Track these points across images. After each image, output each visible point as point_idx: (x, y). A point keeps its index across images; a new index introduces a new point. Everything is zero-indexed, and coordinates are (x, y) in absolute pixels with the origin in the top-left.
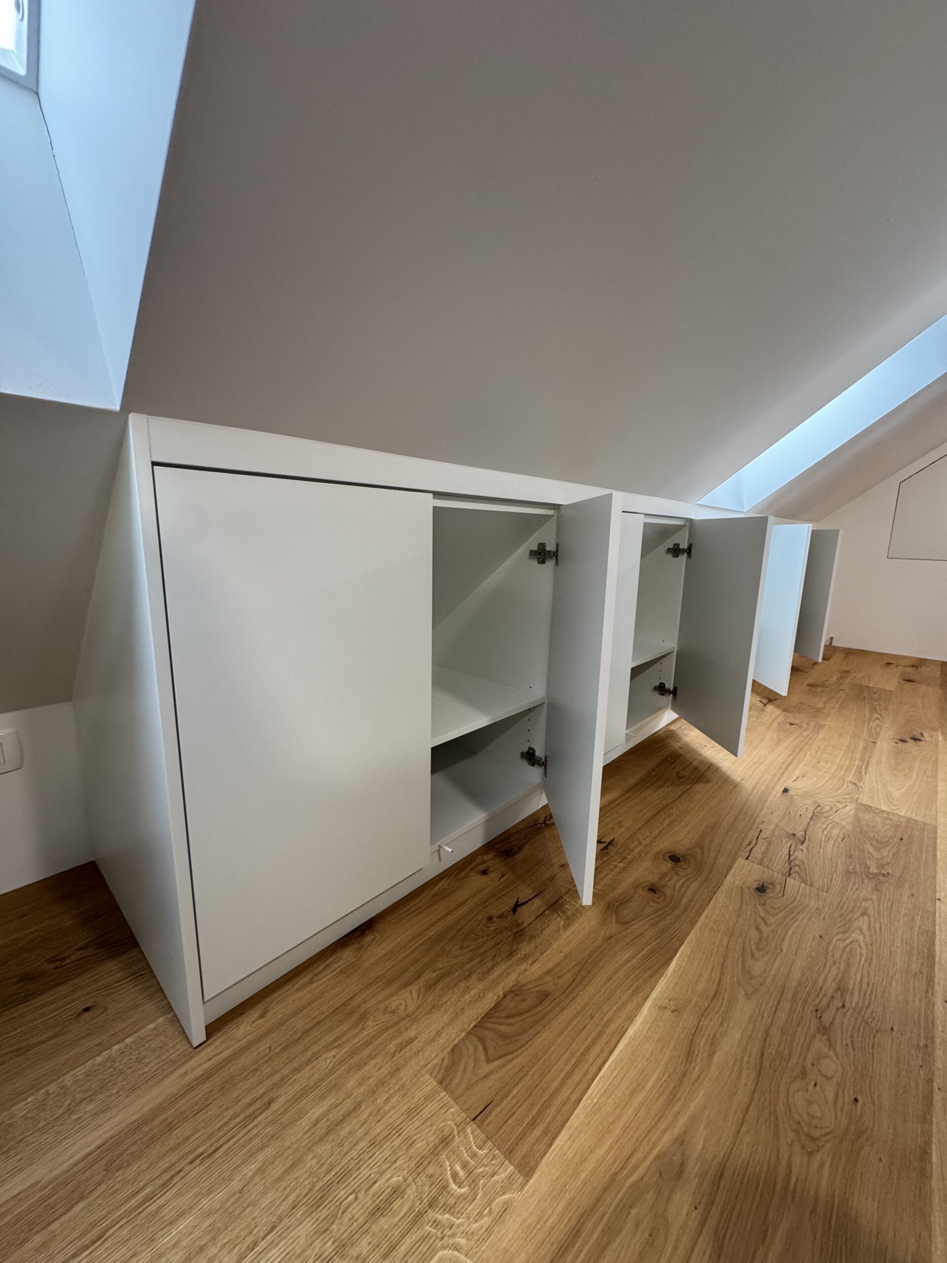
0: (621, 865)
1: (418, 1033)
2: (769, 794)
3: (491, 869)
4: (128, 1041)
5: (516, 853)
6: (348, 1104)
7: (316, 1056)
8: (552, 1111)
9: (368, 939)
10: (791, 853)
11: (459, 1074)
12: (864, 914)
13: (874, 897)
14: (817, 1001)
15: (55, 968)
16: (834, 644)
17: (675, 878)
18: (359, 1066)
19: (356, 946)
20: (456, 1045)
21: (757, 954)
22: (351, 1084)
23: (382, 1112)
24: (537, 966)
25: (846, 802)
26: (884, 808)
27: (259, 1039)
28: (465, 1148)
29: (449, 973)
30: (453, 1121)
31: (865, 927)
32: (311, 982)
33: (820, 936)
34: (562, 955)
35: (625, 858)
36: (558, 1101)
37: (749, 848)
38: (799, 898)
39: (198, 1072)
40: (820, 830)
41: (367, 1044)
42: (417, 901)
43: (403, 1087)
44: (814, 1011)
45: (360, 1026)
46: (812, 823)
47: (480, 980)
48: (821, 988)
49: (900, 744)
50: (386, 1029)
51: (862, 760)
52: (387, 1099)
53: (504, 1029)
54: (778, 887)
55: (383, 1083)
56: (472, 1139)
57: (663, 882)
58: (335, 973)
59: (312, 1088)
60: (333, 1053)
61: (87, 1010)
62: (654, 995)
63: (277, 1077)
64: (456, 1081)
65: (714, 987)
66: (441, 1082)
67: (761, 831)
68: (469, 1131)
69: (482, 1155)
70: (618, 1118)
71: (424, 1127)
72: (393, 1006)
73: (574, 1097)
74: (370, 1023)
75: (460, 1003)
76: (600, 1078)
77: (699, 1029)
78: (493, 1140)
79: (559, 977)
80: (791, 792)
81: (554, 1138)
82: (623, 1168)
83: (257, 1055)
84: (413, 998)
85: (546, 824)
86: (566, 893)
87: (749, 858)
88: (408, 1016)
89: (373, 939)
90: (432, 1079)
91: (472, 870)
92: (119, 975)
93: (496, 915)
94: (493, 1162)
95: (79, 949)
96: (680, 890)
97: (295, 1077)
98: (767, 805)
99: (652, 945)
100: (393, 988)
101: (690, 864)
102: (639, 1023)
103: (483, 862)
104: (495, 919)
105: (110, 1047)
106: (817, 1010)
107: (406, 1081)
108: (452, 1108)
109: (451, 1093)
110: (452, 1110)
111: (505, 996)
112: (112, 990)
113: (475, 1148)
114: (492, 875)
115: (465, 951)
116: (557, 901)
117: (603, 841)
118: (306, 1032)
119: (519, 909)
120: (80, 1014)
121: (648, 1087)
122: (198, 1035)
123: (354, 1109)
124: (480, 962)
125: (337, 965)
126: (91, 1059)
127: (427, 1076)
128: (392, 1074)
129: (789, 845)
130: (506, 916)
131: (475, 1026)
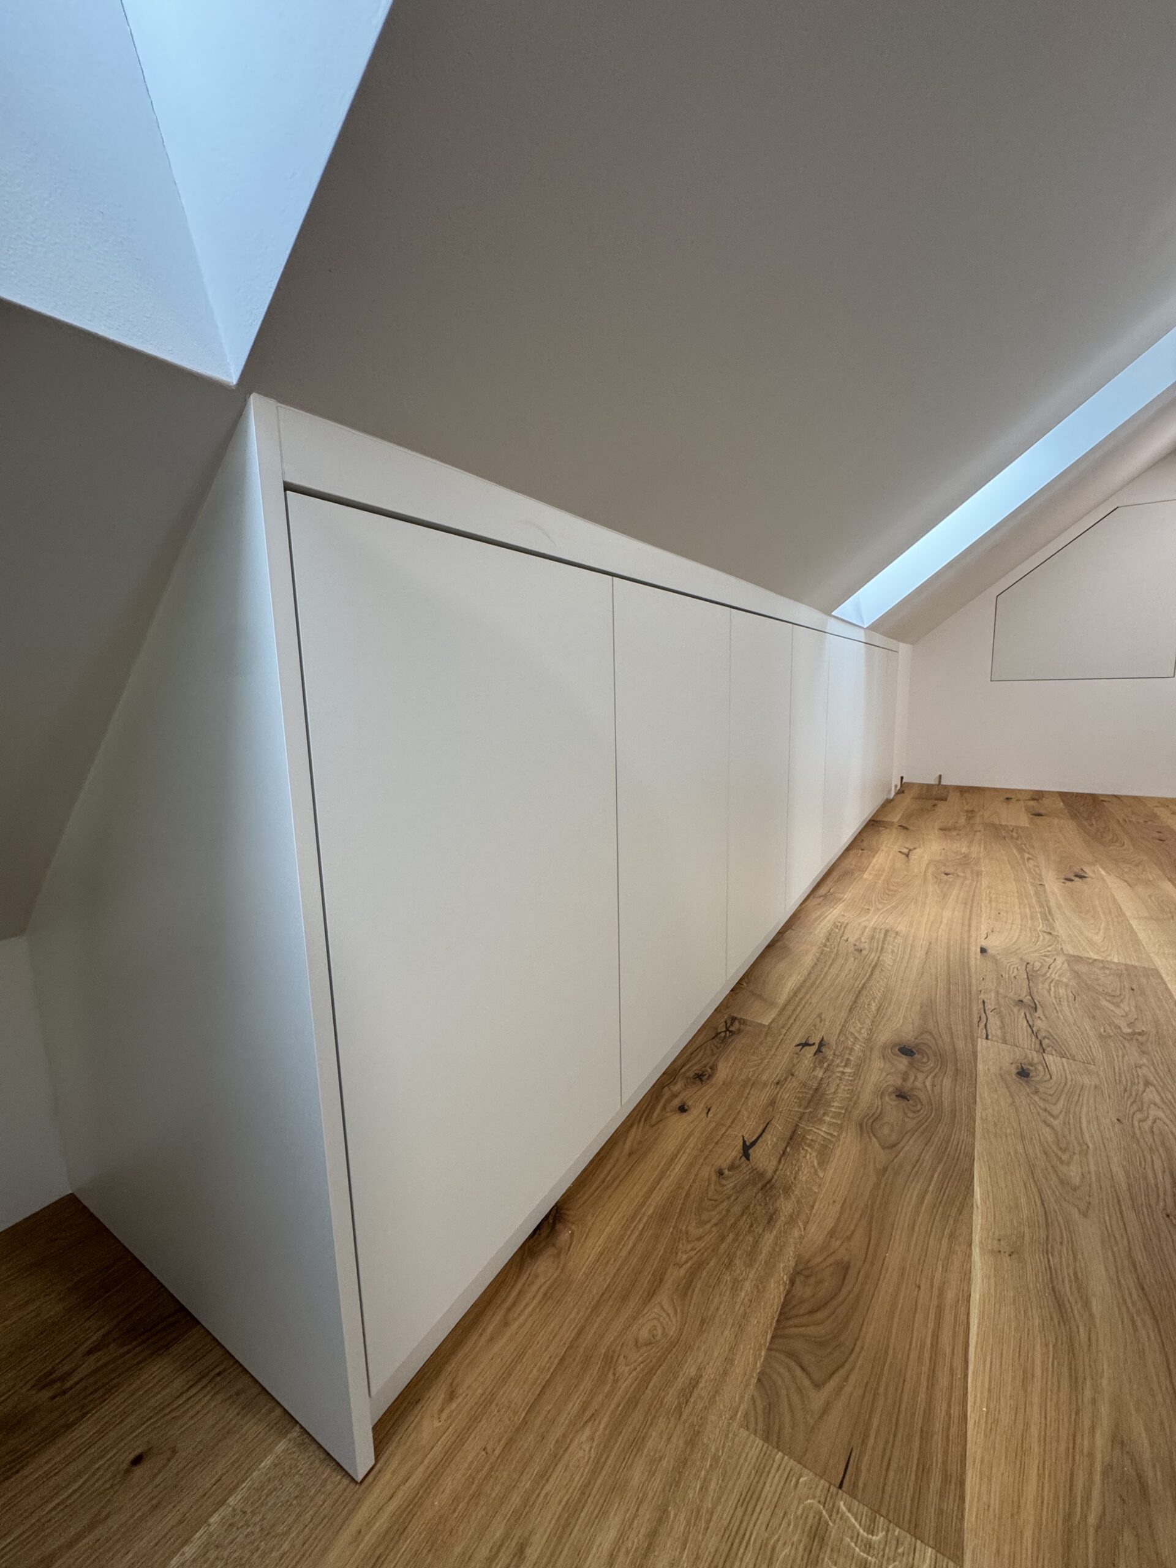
0: (848, 1070)
1: (699, 1369)
2: (968, 958)
3: (690, 1103)
4: (232, 1501)
5: (710, 1076)
6: (647, 1514)
7: (563, 1444)
8: (938, 1440)
9: (564, 1236)
10: (1031, 1023)
11: (787, 1418)
12: (1147, 1083)
13: (1145, 1061)
14: (1162, 1204)
15: (54, 1397)
16: (944, 782)
17: (921, 1077)
18: (636, 1444)
19: (551, 1251)
20: (762, 1373)
21: (1065, 1157)
22: (637, 1475)
23: (704, 1511)
24: (812, 1228)
25: (1053, 955)
26: (1096, 957)
27: (460, 1440)
28: (852, 1538)
29: (700, 1266)
30: (814, 1497)
31: (1157, 1100)
32: (506, 1324)
33: (1118, 1120)
34: (838, 1206)
35: (848, 1059)
36: (938, 1426)
37: (982, 1025)
38: (1069, 1077)
39: (382, 1523)
40: (1046, 992)
41: (633, 1402)
42: (609, 1167)
43: (717, 1463)
44: (1167, 1219)
45: (610, 1376)
46: (1031, 984)
47: (750, 1265)
48: (1156, 1185)
49: (1068, 883)
50: (651, 1373)
51: (1041, 906)
52: (701, 1489)
53: (812, 1330)
54: (1040, 1068)
55: (683, 1462)
56: (853, 1520)
57: (909, 1084)
58: (535, 1302)
59: (579, 1501)
60: (587, 1432)
61: (137, 1460)
62: (976, 1238)
63: (516, 1500)
64: (787, 1430)
65: (1041, 1211)
66: (767, 1439)
67: (984, 1002)
68: (843, 1508)
69: (880, 1542)
70: (1027, 1426)
71: (775, 1522)
72: (644, 1334)
73: (955, 1411)
74: (622, 1369)
75: (737, 1307)
76: (973, 1373)
77: (1054, 1271)
78: (884, 1511)
79: (849, 1238)
80: (990, 951)
81: (962, 1483)
82: (1072, 1504)
83: (469, 1468)
84: (668, 1315)
85: (730, 1032)
86: (800, 1118)
87: (990, 1037)
88: (673, 1344)
89: (572, 1235)
90: (753, 1436)
91: (664, 1108)
92: (178, 1384)
93: (724, 1166)
94: (900, 1550)
95: (90, 1352)
96: (933, 1091)
97: (544, 1492)
98: (973, 970)
99: (939, 1169)
100: (633, 1302)
101: (927, 1054)
102: (979, 1280)
103: (675, 1096)
104: (726, 1172)
105: (203, 1521)
106: (1168, 1216)
107: (717, 1450)
108: (801, 1476)
109: (790, 1453)
110: (802, 1480)
111: (792, 1282)
112: (174, 1414)
113: (865, 1534)
114: (694, 1113)
115: (708, 1227)
116: (794, 1132)
117: (811, 1042)
118: (532, 1408)
119: (751, 1151)
120: (127, 1472)
121: (1038, 1371)
122: (362, 1459)
123: (660, 1521)
124: (735, 1240)
125: (535, 1288)
126: (175, 1553)
127: (743, 1433)
128: (691, 1443)
129: (1023, 1014)
130: (740, 1165)
131: (773, 1338)
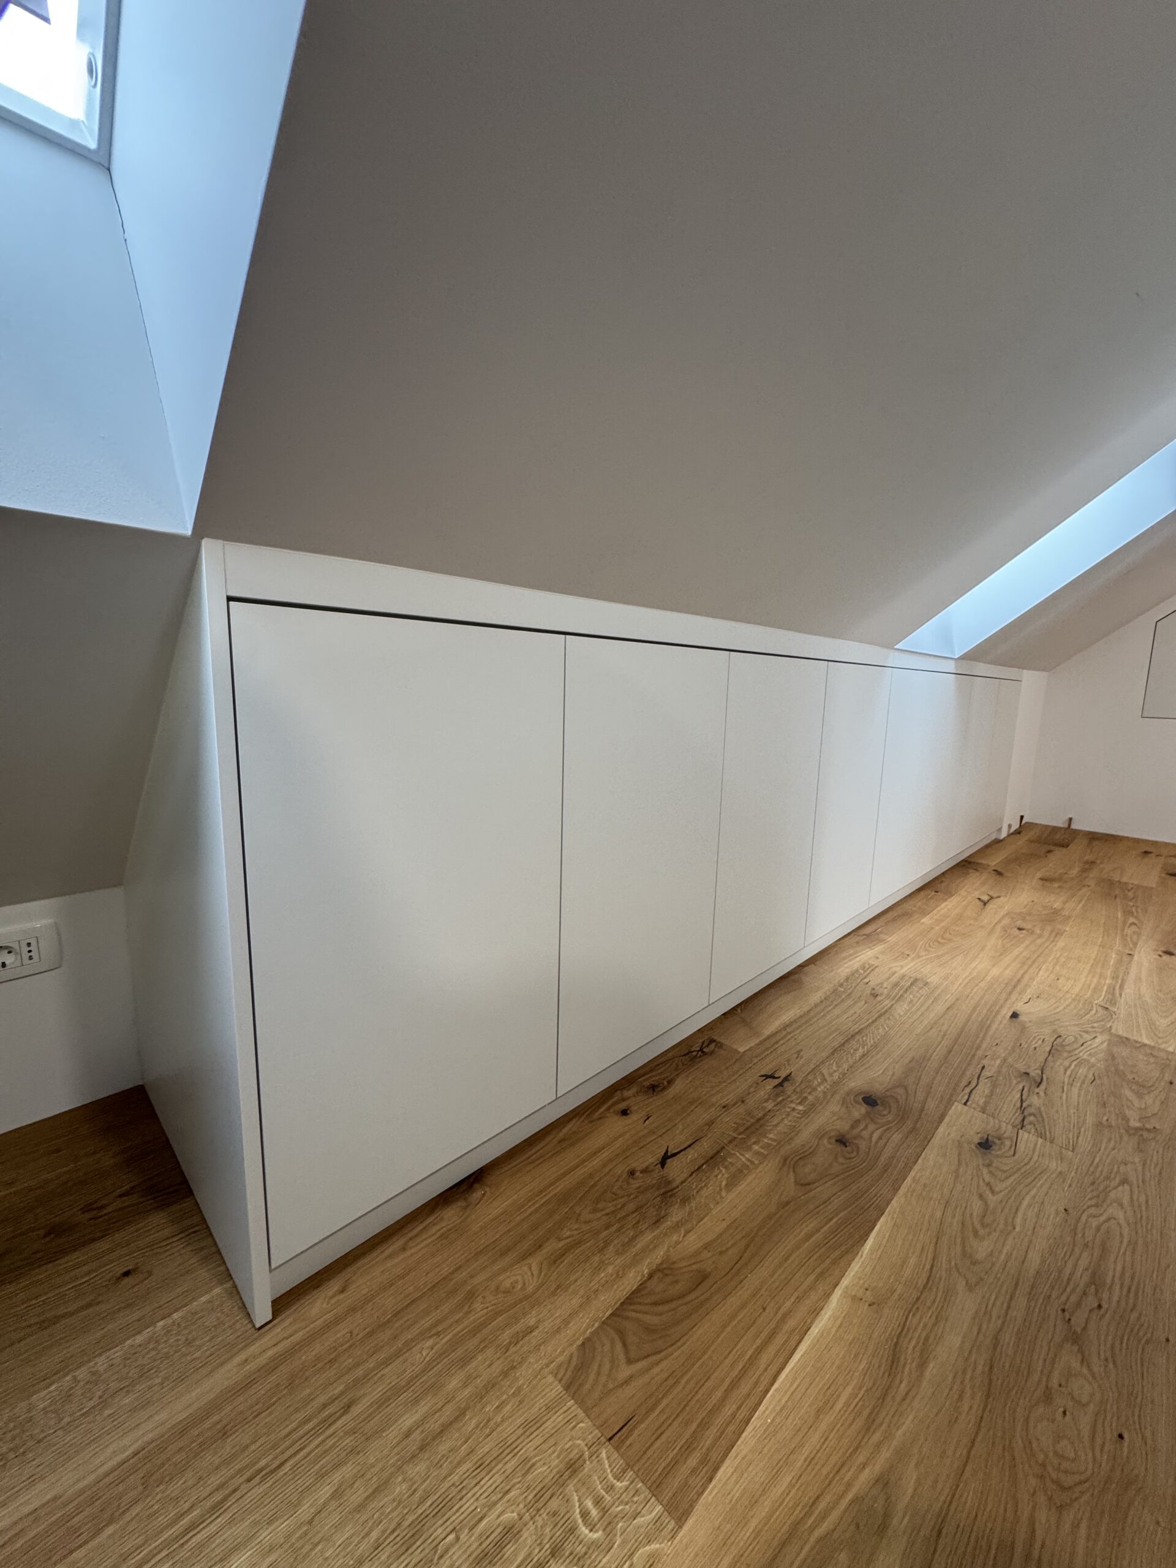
0: (801, 1108)
1: (539, 1321)
2: (993, 1021)
3: (633, 1108)
4: (175, 1316)
5: (664, 1088)
6: (449, 1412)
7: (409, 1346)
8: (711, 1433)
9: (477, 1194)
10: (1024, 1097)
11: (592, 1377)
12: (1124, 1181)
13: (1137, 1160)
14: (1063, 1298)
15: (91, 1219)
16: (1073, 826)
17: (871, 1127)
18: (464, 1361)
19: (462, 1203)
20: (588, 1339)
21: (981, 1232)
22: (453, 1383)
23: (492, 1423)
24: (692, 1237)
25: (1095, 1032)
26: (1146, 1041)
27: (337, 1321)
28: (599, 1478)
29: (578, 1243)
30: (584, 1440)
31: (1126, 1201)
32: (404, 1249)
33: (1066, 1210)
34: (725, 1225)
35: (806, 1098)
36: (719, 1420)
37: (968, 1090)
38: (1035, 1158)
39: (262, 1360)
40: (1062, 1070)
41: (475, 1331)
42: (538, 1147)
43: (520, 1392)
44: (1060, 1312)
45: (466, 1308)
46: (1050, 1058)
47: (618, 1253)
48: (1069, 1280)
49: (1166, 958)
50: (498, 1314)
51: (1115, 978)
52: (497, 1407)
53: (647, 1318)
54: (1008, 1143)
55: (491, 1385)
56: (607, 1466)
57: (855, 1132)
58: (434, 1238)
59: (404, 1387)
60: (430, 1343)
61: (127, 1274)
62: (845, 1282)
63: (359, 1372)
64: (587, 1386)
65: (925, 1275)
66: (567, 1388)
67: (983, 1067)
68: (604, 1455)
69: (621, 1488)
70: (801, 1445)
71: (545, 1446)
72: (507, 1284)
73: (741, 1415)
74: (478, 1305)
75: (592, 1284)
76: (776, 1390)
77: (906, 1329)
78: (636, 1469)
79: (721, 1253)
80: (1022, 1018)
81: (716, 1469)
82: (808, 1514)
83: (335, 1341)
84: (532, 1274)
85: (703, 1052)
86: (730, 1142)
87: (969, 1103)
88: (526, 1298)
89: (484, 1195)
90: (556, 1383)
91: (608, 1109)
92: (167, 1232)
93: (639, 1168)
94: (635, 1499)
95: (121, 1196)
96: (876, 1143)
97: (382, 1372)
98: (991, 1033)
99: (841, 1215)
100: (508, 1259)
101: (890, 1107)
102: (827, 1316)
103: (623, 1100)
104: (638, 1174)
105: (153, 1323)
106: (1063, 1311)
107: (524, 1384)
108: (582, 1422)
109: (581, 1403)
110: (581, 1425)
111: (651, 1276)
112: (158, 1250)
113: (612, 1479)
114: (634, 1117)
115: (599, 1215)
116: (718, 1152)
117: (776, 1075)
118: (397, 1314)
119: (669, 1161)
120: (119, 1279)
121: (839, 1405)
122: (262, 1312)
123: (456, 1418)
124: (618, 1230)
125: (438, 1227)
126: (128, 1339)
127: (550, 1378)
128: (505, 1374)
129: (1021, 1087)
130: (652, 1171)
131: (612, 1315)
